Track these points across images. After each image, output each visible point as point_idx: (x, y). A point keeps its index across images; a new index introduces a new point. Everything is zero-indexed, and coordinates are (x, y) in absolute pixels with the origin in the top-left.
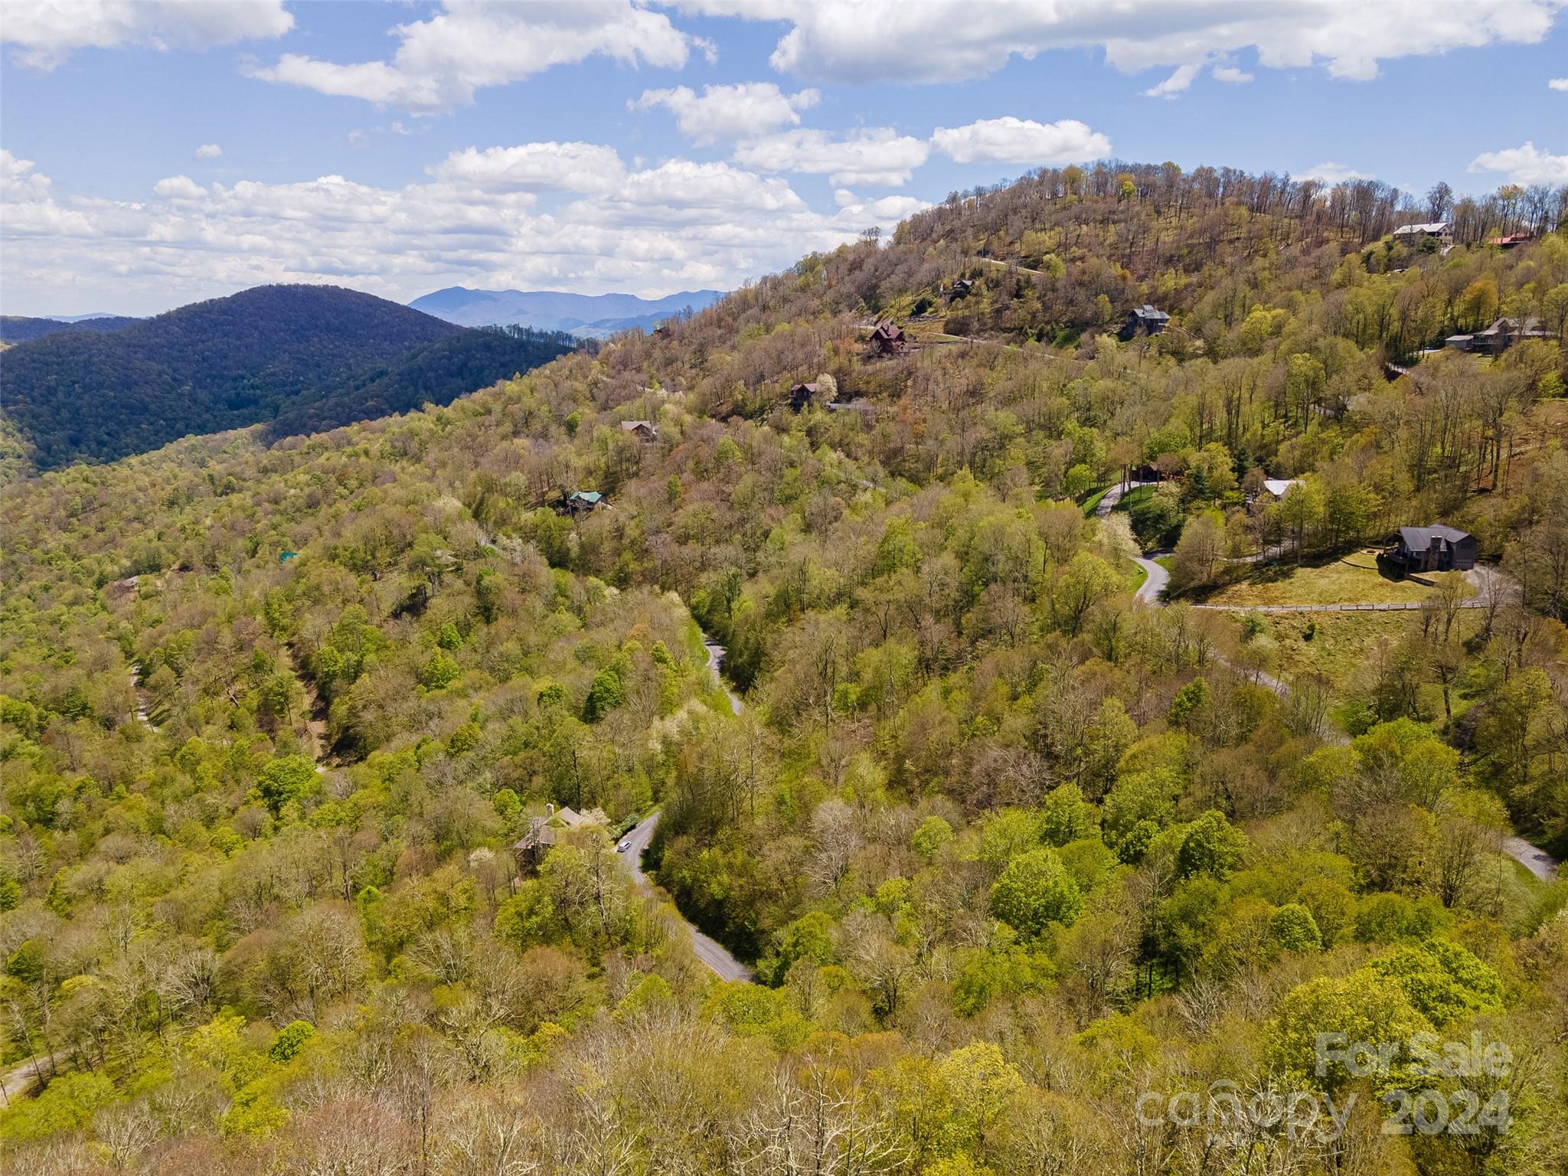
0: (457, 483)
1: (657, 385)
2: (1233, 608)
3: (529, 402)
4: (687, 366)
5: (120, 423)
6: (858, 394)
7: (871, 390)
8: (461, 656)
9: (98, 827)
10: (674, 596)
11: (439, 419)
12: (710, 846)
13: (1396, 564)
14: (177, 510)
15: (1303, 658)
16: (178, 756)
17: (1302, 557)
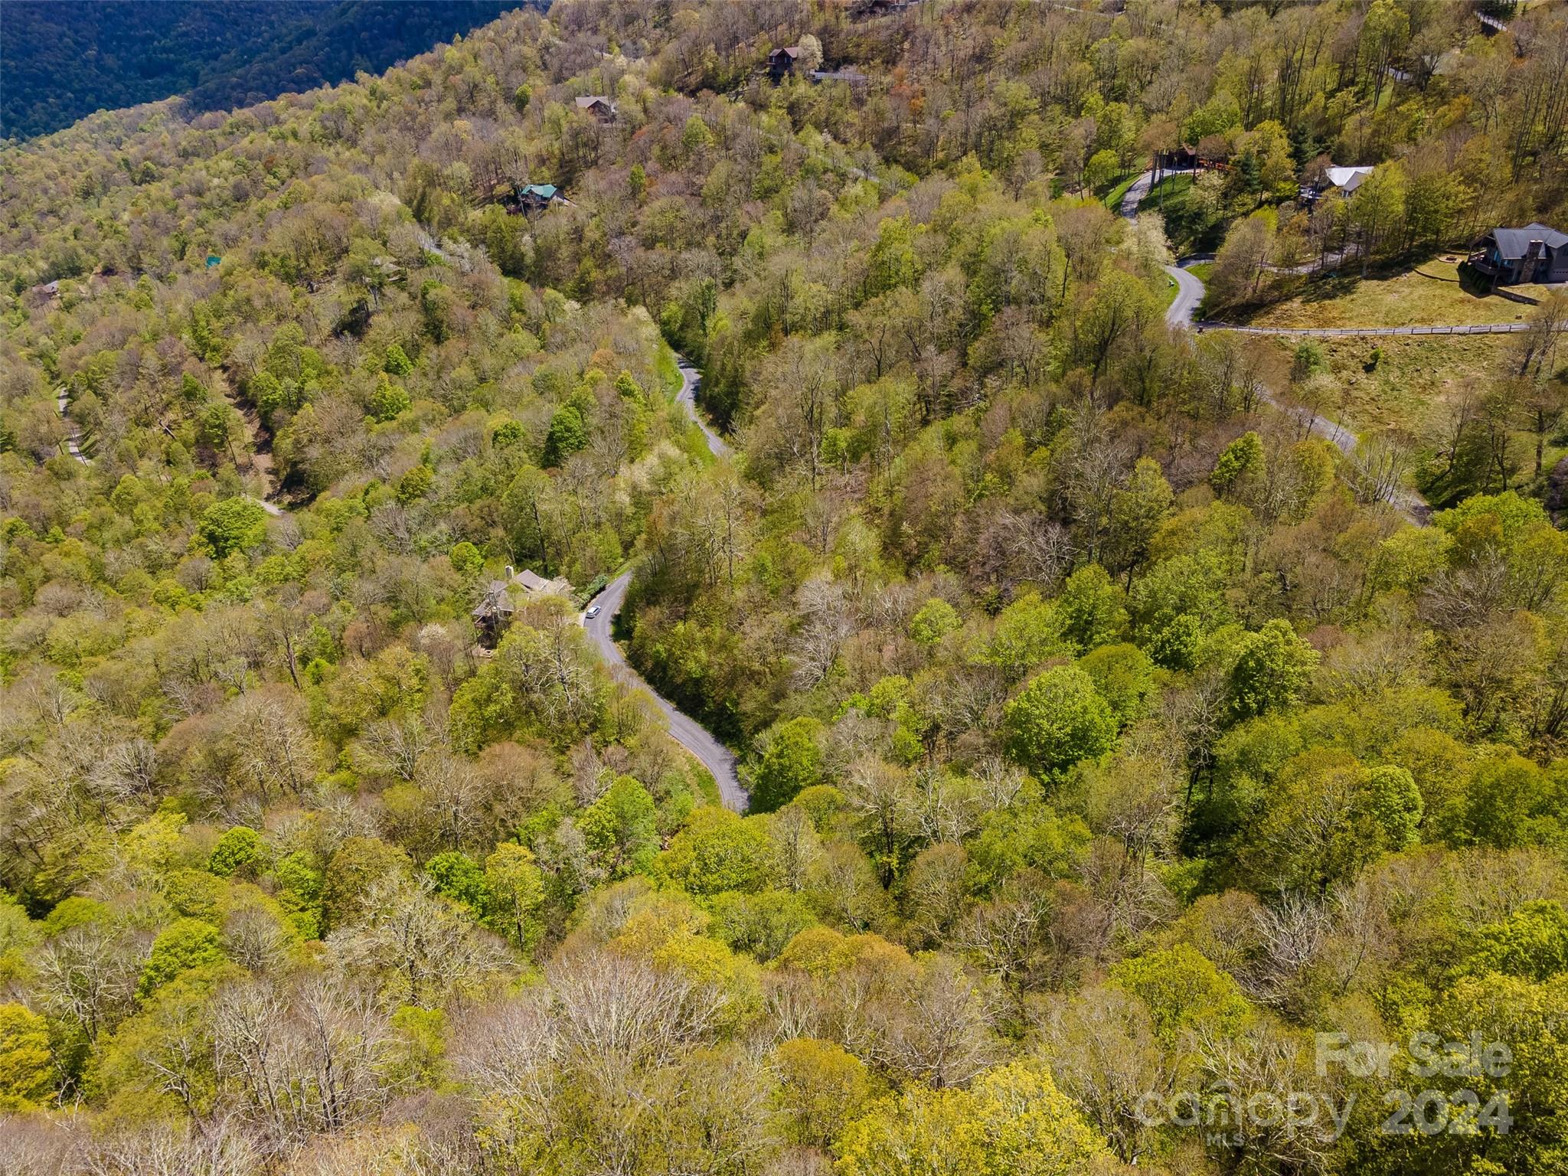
0: (396, 175)
1: (617, 49)
2: (1282, 333)
3: (473, 72)
4: (650, 25)
5: (25, 98)
6: (847, 60)
7: (862, 54)
8: (410, 383)
9: (36, 572)
10: (640, 311)
11: (373, 92)
12: (684, 618)
13: (1482, 275)
14: (93, 201)
15: (1362, 394)
16: (113, 496)
17: (1370, 266)
